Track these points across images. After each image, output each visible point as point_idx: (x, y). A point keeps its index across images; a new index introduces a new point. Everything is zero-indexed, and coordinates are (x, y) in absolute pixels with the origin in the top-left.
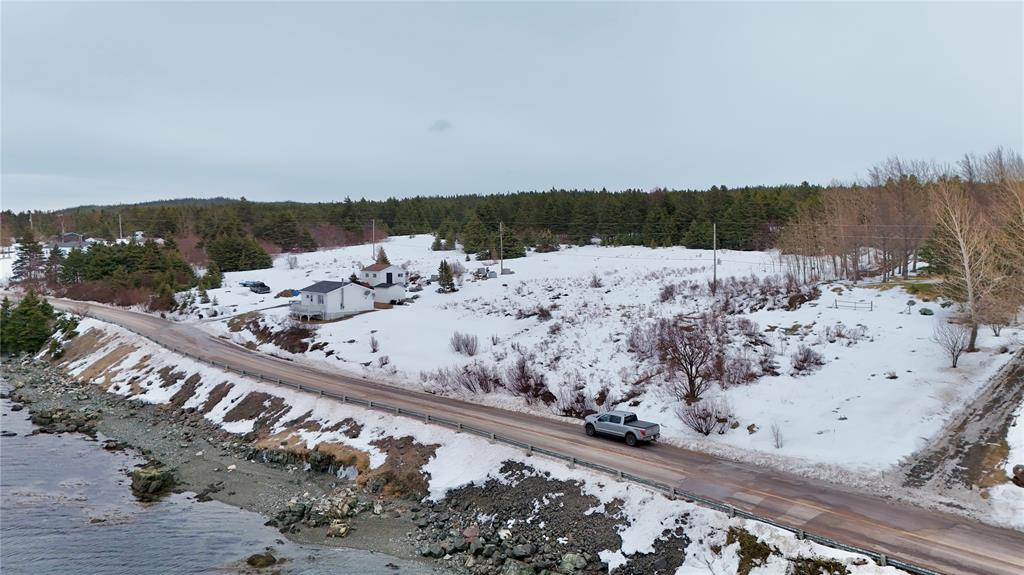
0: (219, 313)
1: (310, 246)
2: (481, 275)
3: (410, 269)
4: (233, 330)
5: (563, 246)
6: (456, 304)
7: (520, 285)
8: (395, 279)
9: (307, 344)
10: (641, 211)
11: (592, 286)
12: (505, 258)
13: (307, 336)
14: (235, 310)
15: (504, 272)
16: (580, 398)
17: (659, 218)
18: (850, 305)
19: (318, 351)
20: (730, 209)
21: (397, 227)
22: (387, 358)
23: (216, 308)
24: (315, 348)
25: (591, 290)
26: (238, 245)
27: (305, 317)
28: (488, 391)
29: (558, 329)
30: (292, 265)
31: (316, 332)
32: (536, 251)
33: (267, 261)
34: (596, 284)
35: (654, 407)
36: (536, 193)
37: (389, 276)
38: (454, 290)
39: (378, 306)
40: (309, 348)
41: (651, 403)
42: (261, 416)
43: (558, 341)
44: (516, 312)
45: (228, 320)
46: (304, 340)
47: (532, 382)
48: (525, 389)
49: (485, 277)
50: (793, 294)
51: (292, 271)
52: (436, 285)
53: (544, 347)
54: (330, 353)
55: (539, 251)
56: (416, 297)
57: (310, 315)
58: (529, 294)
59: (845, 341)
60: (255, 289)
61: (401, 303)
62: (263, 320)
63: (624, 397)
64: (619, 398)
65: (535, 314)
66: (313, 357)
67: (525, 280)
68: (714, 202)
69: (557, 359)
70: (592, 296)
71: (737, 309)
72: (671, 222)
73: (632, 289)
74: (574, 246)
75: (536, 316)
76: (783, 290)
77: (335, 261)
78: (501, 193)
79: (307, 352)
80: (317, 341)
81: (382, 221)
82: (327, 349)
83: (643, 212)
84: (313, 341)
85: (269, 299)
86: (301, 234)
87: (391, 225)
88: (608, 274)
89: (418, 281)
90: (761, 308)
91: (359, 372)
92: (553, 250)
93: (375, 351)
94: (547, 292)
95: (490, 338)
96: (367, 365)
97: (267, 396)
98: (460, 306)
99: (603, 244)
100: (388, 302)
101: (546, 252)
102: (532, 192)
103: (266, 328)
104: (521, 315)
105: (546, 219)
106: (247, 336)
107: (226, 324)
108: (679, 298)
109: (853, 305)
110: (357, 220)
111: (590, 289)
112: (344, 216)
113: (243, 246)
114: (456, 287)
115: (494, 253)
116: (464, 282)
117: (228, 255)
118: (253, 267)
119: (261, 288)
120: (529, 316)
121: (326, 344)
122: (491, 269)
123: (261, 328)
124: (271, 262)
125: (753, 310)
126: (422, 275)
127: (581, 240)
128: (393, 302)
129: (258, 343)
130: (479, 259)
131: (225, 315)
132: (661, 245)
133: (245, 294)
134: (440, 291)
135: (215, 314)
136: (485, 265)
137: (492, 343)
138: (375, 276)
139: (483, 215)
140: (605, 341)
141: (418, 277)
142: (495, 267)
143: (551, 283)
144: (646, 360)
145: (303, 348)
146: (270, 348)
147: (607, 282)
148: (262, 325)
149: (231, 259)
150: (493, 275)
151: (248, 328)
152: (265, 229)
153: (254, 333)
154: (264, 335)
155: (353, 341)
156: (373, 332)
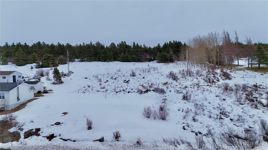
2: (64, 74)
8: (17, 79)
9: (16, 133)
13: (11, 127)
15: (70, 72)
18: (248, 76)
19: (35, 136)
24: (29, 135)
34: (134, 75)
37: (14, 77)
38: (62, 83)
54: (51, 137)
80: (26, 128)
82: (44, 134)
92: (66, 63)
93: (90, 128)
96: (101, 141)
100: (36, 92)
101: (63, 64)
108: (179, 78)
121: (38, 130)
128: (39, 92)
134: (54, 84)
155: (58, 124)
156: (65, 113)
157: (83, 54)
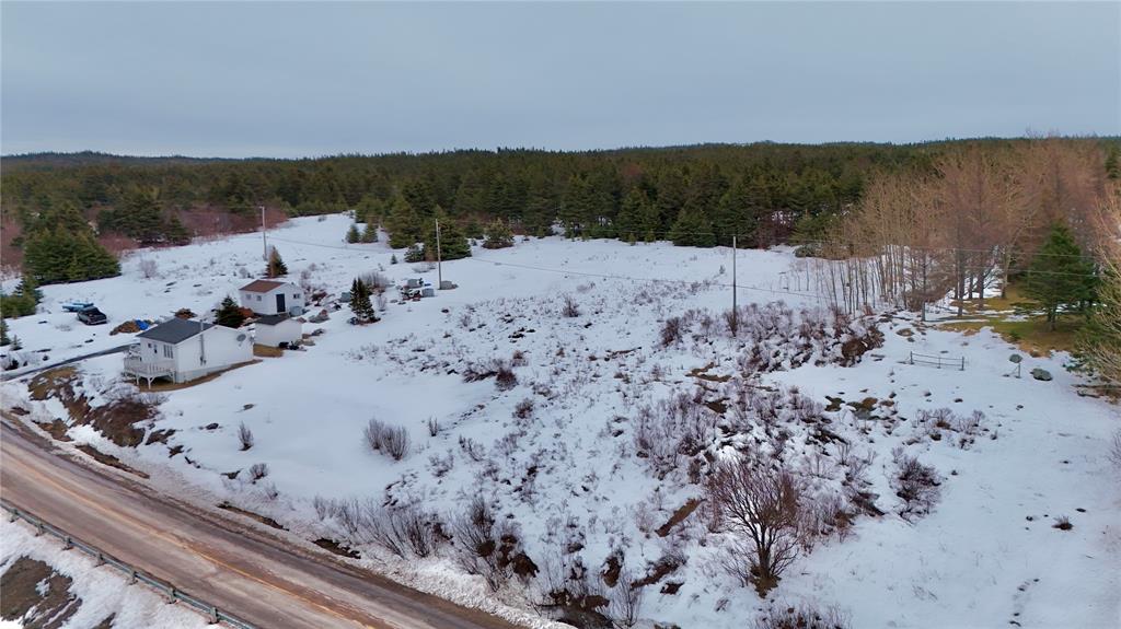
0: (21, 362)
1: (180, 238)
2: (413, 293)
3: (313, 281)
4: (36, 397)
5: (518, 238)
6: (375, 351)
7: (466, 312)
8: (289, 303)
9: (141, 432)
10: (613, 194)
11: (565, 315)
12: (443, 259)
13: (144, 417)
14: (46, 359)
15: (444, 286)
16: (579, 572)
17: (639, 205)
18: (932, 360)
19: (159, 443)
20: (727, 195)
21: (302, 205)
22: (263, 466)
23: (15, 355)
24: (154, 439)
25: (565, 321)
26: (67, 246)
27: (143, 381)
28: (423, 554)
29: (529, 409)
30: (149, 272)
31: (159, 408)
32: (484, 246)
33: (112, 267)
34: (572, 312)
35: (703, 597)
36: (477, 151)
37: (280, 299)
38: (373, 320)
39: (262, 351)
40: (145, 439)
41: (698, 591)
42: (29, 614)
43: (531, 433)
44: (464, 367)
45: (30, 377)
46: (138, 425)
47: (495, 534)
48: (485, 549)
49: (417, 296)
50: (844, 338)
51: (147, 281)
52: (347, 311)
53: (509, 446)
54: (176, 451)
55: (488, 246)
56: (318, 333)
57: (150, 376)
58: (480, 327)
59: (957, 437)
60: (85, 318)
61: (295, 347)
62: (80, 384)
63: (652, 572)
64: (642, 576)
65: (491, 373)
66: (148, 455)
67: (472, 304)
68: (704, 185)
69: (532, 471)
70: (567, 331)
71: (773, 361)
72: (653, 210)
73: (620, 320)
74: (530, 237)
75: (494, 378)
76: (830, 330)
77: (212, 263)
78: (435, 151)
79: (141, 447)
80: (160, 425)
81: (280, 199)
82: (172, 442)
83: (617, 194)
84: (152, 426)
85: (101, 336)
86: (167, 221)
87: (294, 203)
88: (582, 289)
89: (323, 301)
90: (806, 359)
91: (219, 489)
92: (506, 245)
93: (247, 447)
94: (505, 325)
95: (427, 422)
96: (232, 476)
97: (43, 570)
98: (381, 355)
99: (568, 236)
100: (275, 344)
101: (497, 248)
102: (471, 150)
103: (83, 398)
104: (472, 376)
105: (495, 201)
106: (55, 409)
107: (26, 385)
108: (687, 338)
109: (937, 361)
110: (246, 200)
111: (563, 319)
112: (229, 194)
113: (74, 248)
114: (377, 315)
115: (429, 254)
116: (389, 305)
117: (52, 261)
118: (90, 277)
119: (93, 316)
120: (482, 377)
121: (171, 432)
122: (426, 278)
123: (77, 396)
124: (118, 267)
125: (795, 364)
126: (329, 292)
127: (540, 230)
128: (283, 346)
129: (69, 424)
130: (410, 260)
131: (30, 367)
132: (642, 239)
133: (67, 328)
134: (353, 322)
135: (15, 365)
136: (417, 271)
137: (428, 432)
138: (259, 298)
139: (411, 196)
140: (601, 435)
141: (323, 295)
142: (432, 275)
143: (509, 308)
144: (669, 475)
145: (136, 438)
146: (86, 434)
147: (584, 304)
148: (77, 390)
149: (57, 265)
150: (429, 293)
151: (57, 395)
152: (116, 215)
153: (66, 404)
154: (80, 410)
155: (214, 426)
156: (247, 407)
157: (577, 210)
